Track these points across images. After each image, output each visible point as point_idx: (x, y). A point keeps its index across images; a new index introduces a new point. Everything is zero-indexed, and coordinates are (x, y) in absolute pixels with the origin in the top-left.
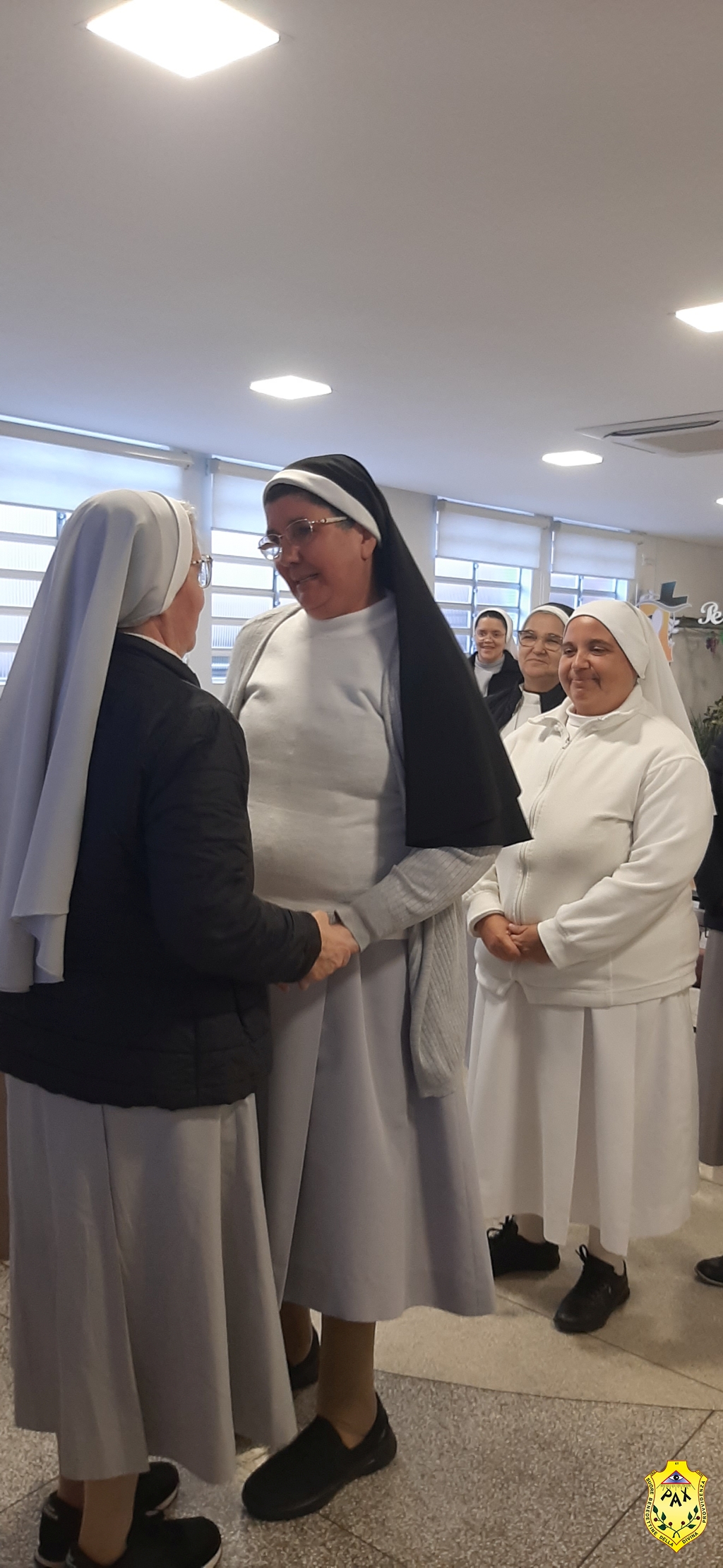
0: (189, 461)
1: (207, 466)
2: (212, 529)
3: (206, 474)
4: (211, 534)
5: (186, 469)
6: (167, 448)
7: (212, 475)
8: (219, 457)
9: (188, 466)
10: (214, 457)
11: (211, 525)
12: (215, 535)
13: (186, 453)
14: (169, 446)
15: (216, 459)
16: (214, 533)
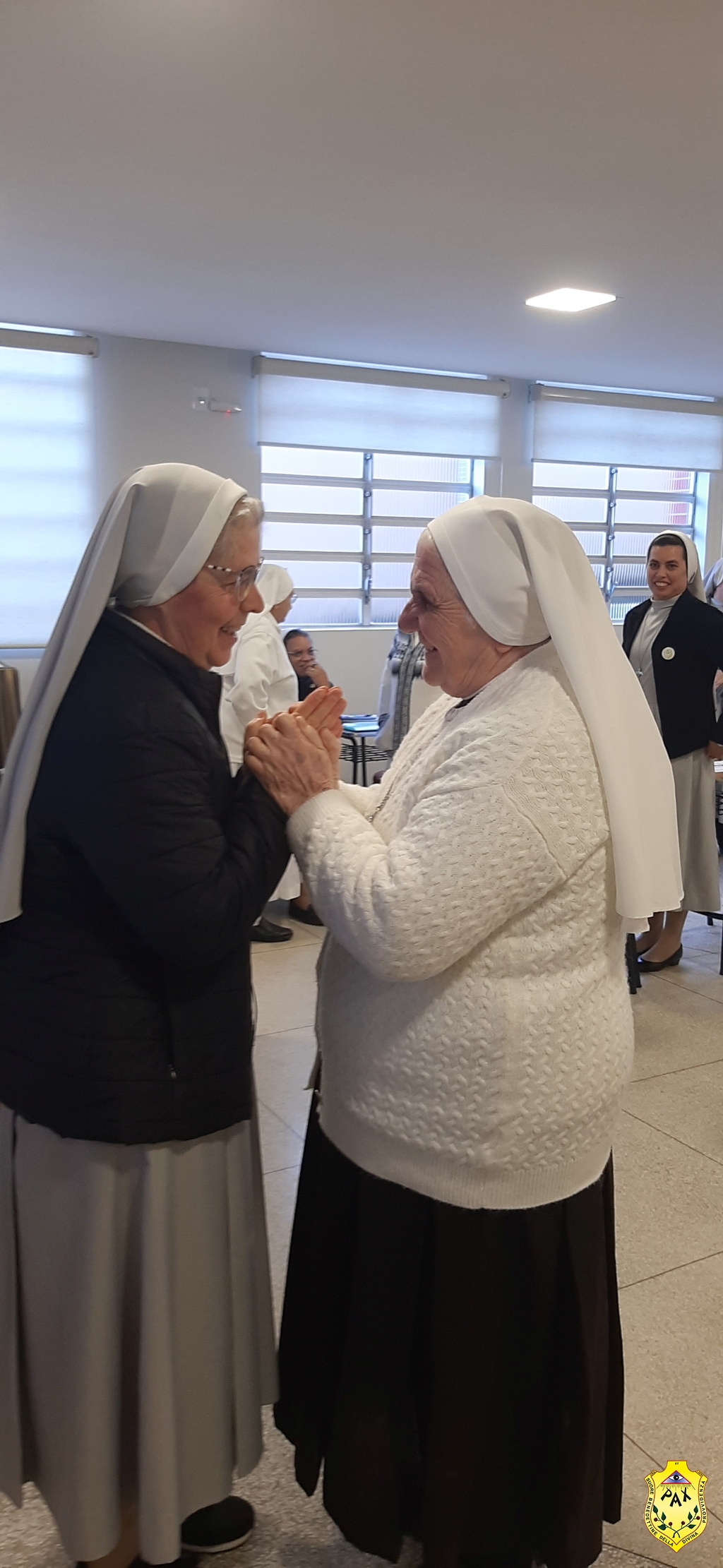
0: (507, 391)
1: (530, 393)
2: (533, 460)
3: (529, 402)
4: (532, 465)
5: (503, 398)
6: (485, 377)
7: (534, 402)
8: (542, 382)
9: (505, 395)
10: (538, 382)
11: (531, 457)
12: (537, 466)
13: (503, 380)
14: (488, 375)
15: (539, 384)
16: (535, 464)
